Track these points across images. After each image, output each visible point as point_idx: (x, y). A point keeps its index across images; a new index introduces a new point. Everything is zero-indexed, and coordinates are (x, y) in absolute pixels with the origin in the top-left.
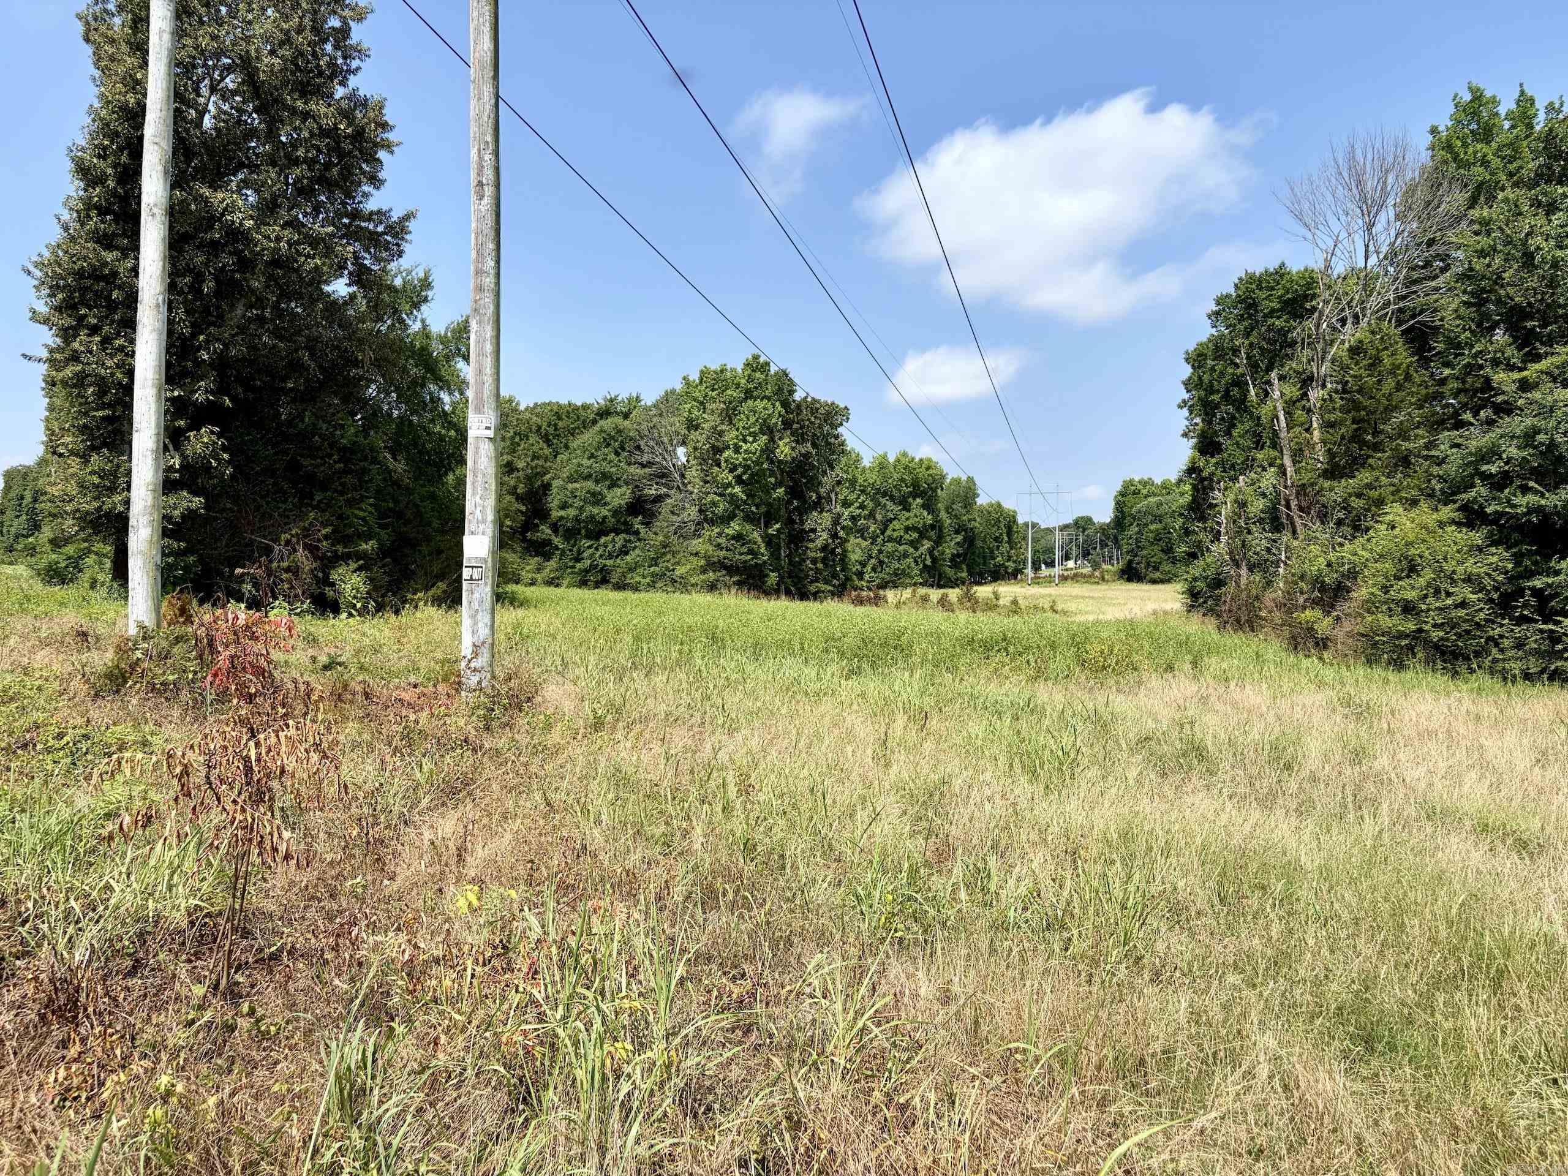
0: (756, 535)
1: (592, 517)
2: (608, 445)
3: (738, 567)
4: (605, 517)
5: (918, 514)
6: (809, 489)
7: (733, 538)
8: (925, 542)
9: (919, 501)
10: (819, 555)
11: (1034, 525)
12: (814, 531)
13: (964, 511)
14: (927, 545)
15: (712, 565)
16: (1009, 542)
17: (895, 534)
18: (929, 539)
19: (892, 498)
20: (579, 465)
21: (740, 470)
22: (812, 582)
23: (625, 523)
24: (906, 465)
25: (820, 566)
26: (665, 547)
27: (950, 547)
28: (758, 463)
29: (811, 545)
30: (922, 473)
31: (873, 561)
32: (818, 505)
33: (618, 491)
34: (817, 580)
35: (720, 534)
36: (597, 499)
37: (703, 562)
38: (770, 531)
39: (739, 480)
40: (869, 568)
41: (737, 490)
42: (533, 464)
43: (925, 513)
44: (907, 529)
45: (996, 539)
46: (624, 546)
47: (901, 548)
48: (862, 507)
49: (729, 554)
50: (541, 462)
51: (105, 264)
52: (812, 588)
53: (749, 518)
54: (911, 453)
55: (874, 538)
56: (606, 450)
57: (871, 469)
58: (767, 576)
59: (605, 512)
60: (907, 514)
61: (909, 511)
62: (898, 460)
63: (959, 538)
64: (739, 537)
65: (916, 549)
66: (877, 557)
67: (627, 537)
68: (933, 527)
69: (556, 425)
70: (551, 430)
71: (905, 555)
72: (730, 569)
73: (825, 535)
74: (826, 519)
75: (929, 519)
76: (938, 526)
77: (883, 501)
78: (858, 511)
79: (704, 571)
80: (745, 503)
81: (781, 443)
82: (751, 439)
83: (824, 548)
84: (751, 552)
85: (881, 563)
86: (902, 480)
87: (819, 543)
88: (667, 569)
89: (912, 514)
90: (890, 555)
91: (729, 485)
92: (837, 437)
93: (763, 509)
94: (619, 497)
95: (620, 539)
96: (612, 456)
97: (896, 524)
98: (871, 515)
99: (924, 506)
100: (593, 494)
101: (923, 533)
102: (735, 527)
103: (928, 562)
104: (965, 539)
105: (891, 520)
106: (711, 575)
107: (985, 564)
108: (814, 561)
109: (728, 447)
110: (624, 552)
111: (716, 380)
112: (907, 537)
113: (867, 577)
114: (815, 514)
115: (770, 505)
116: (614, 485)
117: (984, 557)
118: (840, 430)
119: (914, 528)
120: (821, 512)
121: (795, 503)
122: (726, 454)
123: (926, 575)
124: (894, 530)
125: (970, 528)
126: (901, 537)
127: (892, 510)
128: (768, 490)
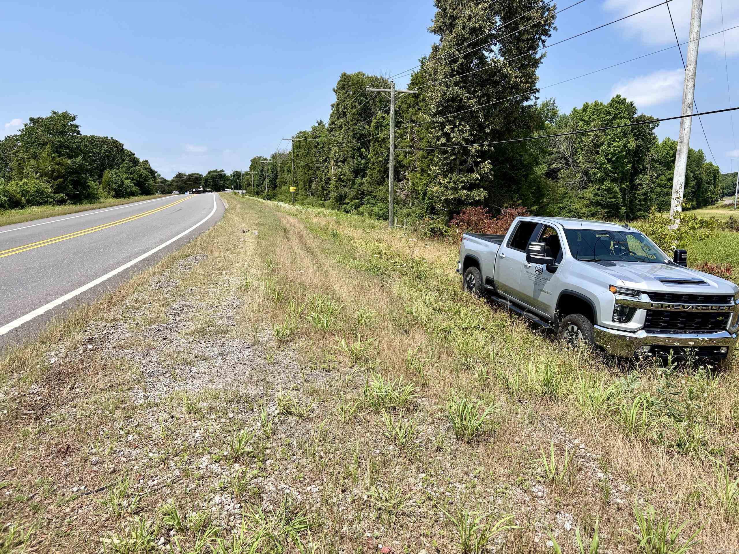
0: (617, 189)
3: (608, 205)
6: (639, 163)
7: (606, 190)
10: (642, 197)
12: (640, 185)
13: (697, 168)
15: (592, 203)
16: (714, 184)
17: (662, 183)
19: (661, 163)
21: (610, 156)
22: (638, 211)
24: (669, 144)
25: (643, 203)
26: (565, 194)
28: (621, 152)
29: (639, 192)
32: (642, 171)
34: (640, 210)
35: (598, 188)
37: (588, 202)
38: (623, 186)
39: (609, 161)
41: (608, 166)
45: (708, 183)
47: (665, 190)
49: (604, 198)
51: (458, 95)
52: (639, 214)
53: (614, 180)
58: (621, 209)
60: (668, 171)
62: (665, 143)
64: (609, 190)
71: (667, 194)
72: (604, 206)
73: (646, 187)
77: (656, 165)
79: (588, 206)
80: (612, 172)
81: (631, 141)
82: (618, 140)
83: (646, 194)
84: (614, 197)
87: (643, 191)
88: (568, 205)
90: (661, 194)
91: (604, 163)
93: (620, 175)
94: (542, 170)
97: (663, 177)
102: (607, 184)
105: (660, 175)
106: (593, 209)
108: (640, 201)
109: (602, 144)
112: (669, 184)
114: (641, 176)
115: (623, 173)
117: (703, 193)
118: (653, 131)
120: (644, 175)
122: (603, 148)
124: (661, 180)
125: (701, 178)
126: (666, 184)
127: (660, 170)
128: (623, 165)
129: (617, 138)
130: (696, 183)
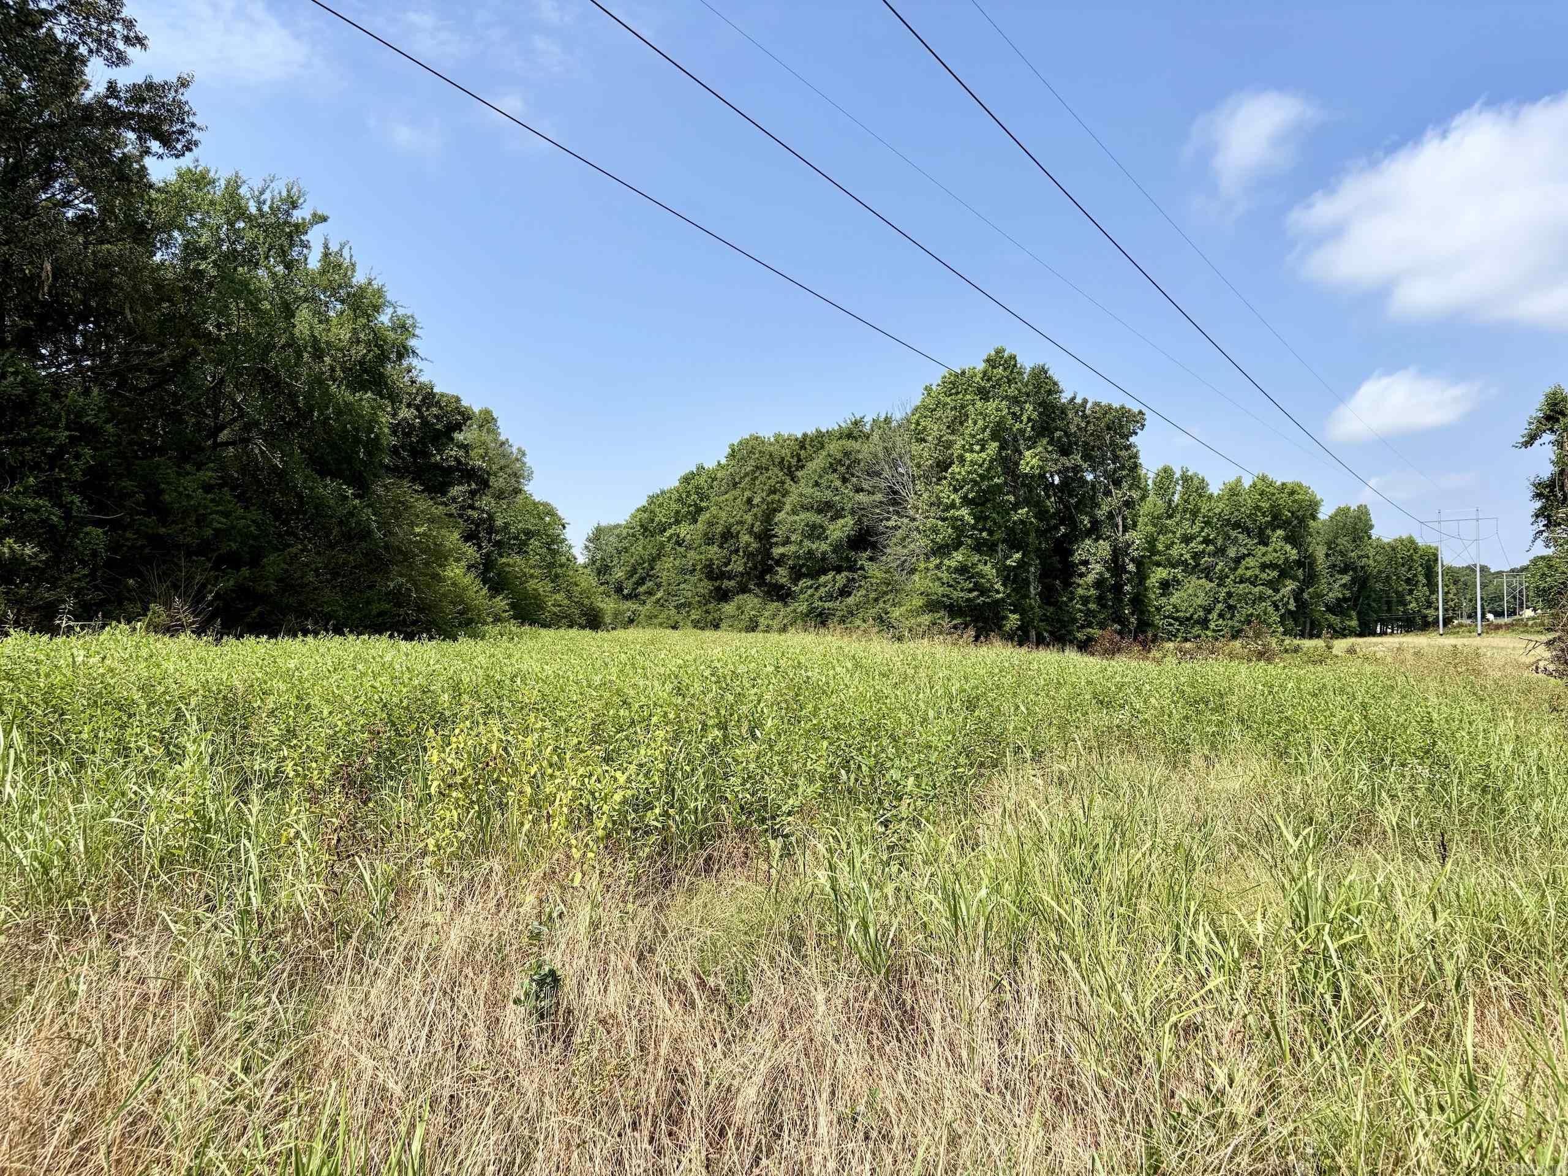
0: (988, 570)
1: (810, 552)
2: (835, 471)
3: (960, 607)
4: (824, 553)
5: (1279, 548)
6: (1081, 512)
7: (956, 570)
8: (1288, 582)
9: (1280, 532)
10: (1092, 592)
11: (1484, 569)
12: (1086, 563)
13: (1351, 546)
14: (1290, 586)
15: (932, 606)
17: (1249, 573)
18: (1294, 578)
19: (1247, 531)
20: (801, 495)
21: (966, 488)
22: (1080, 626)
23: (848, 559)
24: (1264, 488)
25: (1092, 606)
27: (1334, 588)
29: (1081, 581)
30: (1284, 499)
31: (1220, 606)
32: (1095, 531)
33: (841, 522)
34: (1088, 625)
35: (938, 567)
36: (815, 532)
37: (921, 601)
38: (1008, 562)
39: (965, 500)
40: (1214, 615)
41: (964, 512)
42: (769, 499)
43: (1288, 547)
44: (1264, 567)
45: (1408, 581)
46: (845, 586)
47: (1257, 589)
48: (1207, 541)
49: (951, 592)
50: (776, 497)
53: (979, 547)
54: (1271, 476)
55: (1222, 580)
56: (831, 477)
57: (1220, 498)
58: (1006, 618)
59: (824, 547)
60: (1263, 549)
61: (1266, 545)
62: (1254, 485)
63: (1346, 579)
64: (962, 570)
65: (1277, 591)
66: (1225, 601)
67: (850, 575)
68: (1299, 563)
69: (798, 455)
70: (794, 462)
71: (1261, 598)
72: (953, 610)
74: (1104, 548)
75: (1293, 554)
76: (1306, 563)
77: (1233, 534)
78: (1201, 547)
79: (921, 612)
80: (974, 528)
81: (1028, 454)
82: (977, 448)
84: (977, 587)
85: (1231, 608)
86: (1258, 508)
87: (1091, 578)
89: (1270, 549)
90: (1243, 598)
91: (953, 506)
92: (1128, 448)
93: (1000, 535)
94: (840, 529)
95: (841, 579)
96: (838, 483)
97: (1250, 561)
98: (1221, 551)
99: (1287, 539)
100: (814, 527)
101: (1285, 573)
102: (958, 557)
103: (1292, 606)
104: (1353, 581)
105: (1244, 557)
106: (928, 618)
107: (1389, 610)
108: (1085, 600)
109: (954, 461)
110: (844, 592)
111: (955, 384)
112: (1264, 576)
113: (1212, 626)
114: (1087, 542)
115: (1009, 529)
116: (838, 515)
117: (1389, 603)
118: (1132, 439)
119: (1272, 566)
120: (1096, 540)
121: (1063, 529)
122: (952, 469)
123: (1290, 623)
124: (1247, 568)
125: (1362, 567)
126: (1257, 576)
127: (1246, 545)
128: (1005, 510)
129: (977, 443)
130: (1353, 579)
